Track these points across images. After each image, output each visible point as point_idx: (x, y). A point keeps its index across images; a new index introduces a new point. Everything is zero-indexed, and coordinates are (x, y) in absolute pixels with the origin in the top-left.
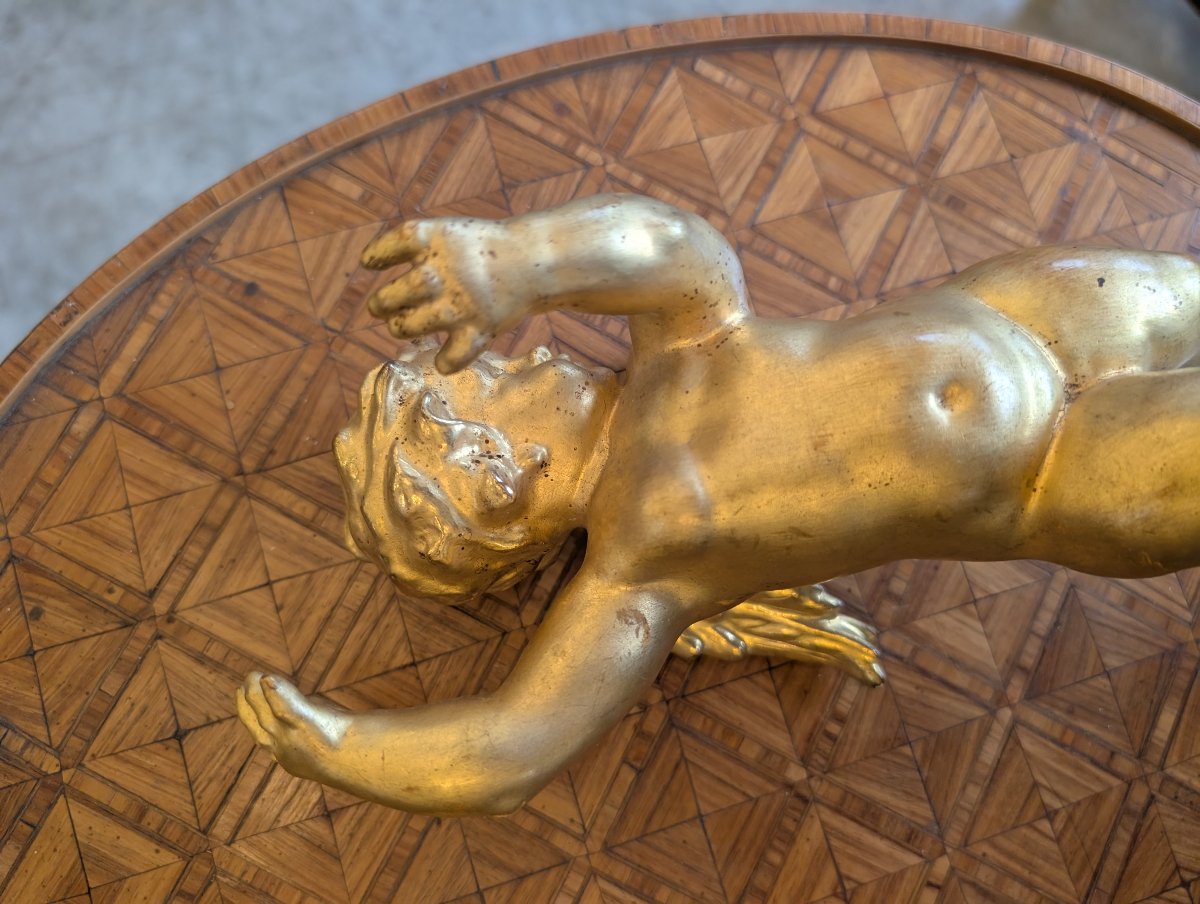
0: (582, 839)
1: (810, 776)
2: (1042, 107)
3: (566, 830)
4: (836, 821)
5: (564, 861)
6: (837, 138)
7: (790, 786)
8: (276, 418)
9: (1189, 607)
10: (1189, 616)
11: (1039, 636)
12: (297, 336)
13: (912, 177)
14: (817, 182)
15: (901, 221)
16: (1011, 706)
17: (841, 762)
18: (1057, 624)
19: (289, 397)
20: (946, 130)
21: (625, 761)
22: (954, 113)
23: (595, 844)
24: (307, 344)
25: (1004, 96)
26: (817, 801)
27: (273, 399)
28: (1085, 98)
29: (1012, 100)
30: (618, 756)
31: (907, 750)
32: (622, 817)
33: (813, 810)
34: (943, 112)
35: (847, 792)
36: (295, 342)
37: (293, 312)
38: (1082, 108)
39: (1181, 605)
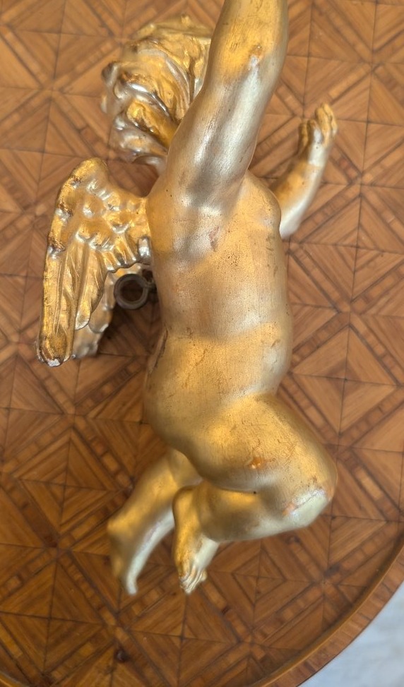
0: (61, 90)
1: (36, 217)
2: (360, 557)
3: (69, 84)
4: (8, 219)
5: (55, 76)
6: (388, 407)
7: (37, 203)
8: (338, 22)
9: (20, 478)
10: (16, 476)
11: (46, 379)
12: (381, 49)
13: (345, 443)
14: (363, 379)
15: (319, 421)
16: (18, 343)
17: (35, 235)
18: (48, 394)
19: (348, 33)
20: (367, 482)
21: (88, 126)
22: (376, 493)
23: (55, 94)
24: (374, 52)
25: (376, 534)
26: (22, 215)
27: (350, 24)
28: (355, 591)
29: (371, 538)
30: (92, 123)
31: (24, 274)
32: (62, 113)
33: (19, 210)
34: (381, 488)
35: (19, 232)
36: (377, 45)
37: (395, 51)
38: (348, 586)
39: (23, 475)
